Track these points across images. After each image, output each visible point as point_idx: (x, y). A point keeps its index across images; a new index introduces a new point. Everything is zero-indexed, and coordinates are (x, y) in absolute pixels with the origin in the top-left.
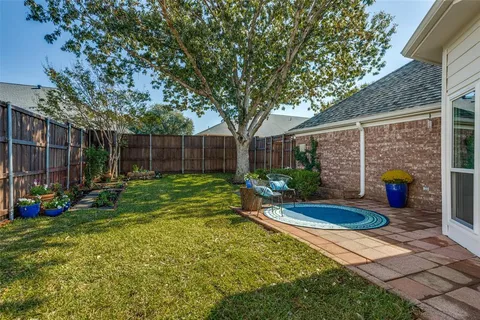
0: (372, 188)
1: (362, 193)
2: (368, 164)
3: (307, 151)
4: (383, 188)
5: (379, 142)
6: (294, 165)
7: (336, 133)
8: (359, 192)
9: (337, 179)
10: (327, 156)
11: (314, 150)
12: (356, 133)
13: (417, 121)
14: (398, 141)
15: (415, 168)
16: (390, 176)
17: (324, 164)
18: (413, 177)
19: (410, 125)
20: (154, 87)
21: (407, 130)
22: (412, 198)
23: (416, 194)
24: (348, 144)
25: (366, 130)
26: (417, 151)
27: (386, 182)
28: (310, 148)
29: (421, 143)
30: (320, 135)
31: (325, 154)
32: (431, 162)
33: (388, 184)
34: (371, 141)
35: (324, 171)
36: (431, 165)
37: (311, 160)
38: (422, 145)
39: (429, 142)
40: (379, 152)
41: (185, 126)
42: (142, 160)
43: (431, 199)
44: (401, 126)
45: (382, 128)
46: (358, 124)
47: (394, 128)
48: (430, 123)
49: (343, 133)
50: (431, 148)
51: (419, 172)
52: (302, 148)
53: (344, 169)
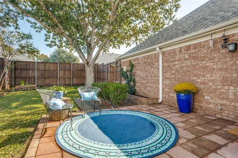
0: (167, 96)
1: (160, 100)
2: (164, 78)
3: (127, 71)
4: (175, 96)
5: (172, 62)
6: (121, 80)
7: (144, 58)
8: (158, 99)
9: (145, 89)
10: (139, 73)
11: (132, 70)
12: (157, 56)
13: (200, 43)
14: (186, 60)
15: (199, 81)
16: (179, 87)
17: (137, 79)
18: (197, 88)
19: (195, 46)
20: (36, 31)
21: (192, 51)
22: (196, 104)
23: (199, 102)
24: (152, 65)
25: (163, 53)
26: (200, 67)
27: (176, 92)
28: (129, 68)
29: (204, 60)
30: (135, 60)
31: (138, 72)
32: (211, 76)
33: (178, 93)
34: (167, 61)
35: (137, 84)
36: (212, 78)
37: (130, 77)
38: (204, 62)
39: (210, 59)
40: (172, 69)
41: (74, 60)
42: (30, 78)
43: (212, 106)
44: (188, 48)
45: (174, 51)
46: (158, 49)
47: (183, 50)
48: (211, 43)
49: (148, 57)
50: (212, 64)
51: (201, 83)
52: (125, 69)
53: (150, 83)
